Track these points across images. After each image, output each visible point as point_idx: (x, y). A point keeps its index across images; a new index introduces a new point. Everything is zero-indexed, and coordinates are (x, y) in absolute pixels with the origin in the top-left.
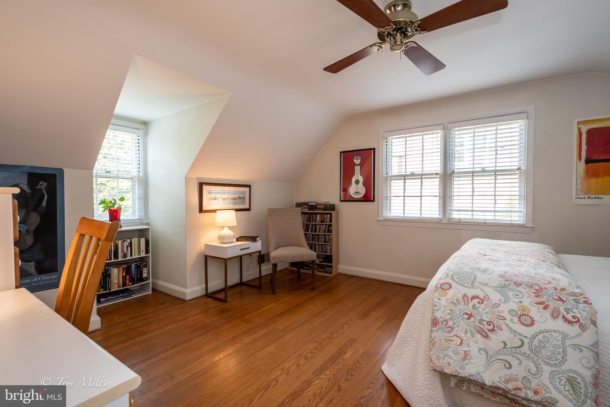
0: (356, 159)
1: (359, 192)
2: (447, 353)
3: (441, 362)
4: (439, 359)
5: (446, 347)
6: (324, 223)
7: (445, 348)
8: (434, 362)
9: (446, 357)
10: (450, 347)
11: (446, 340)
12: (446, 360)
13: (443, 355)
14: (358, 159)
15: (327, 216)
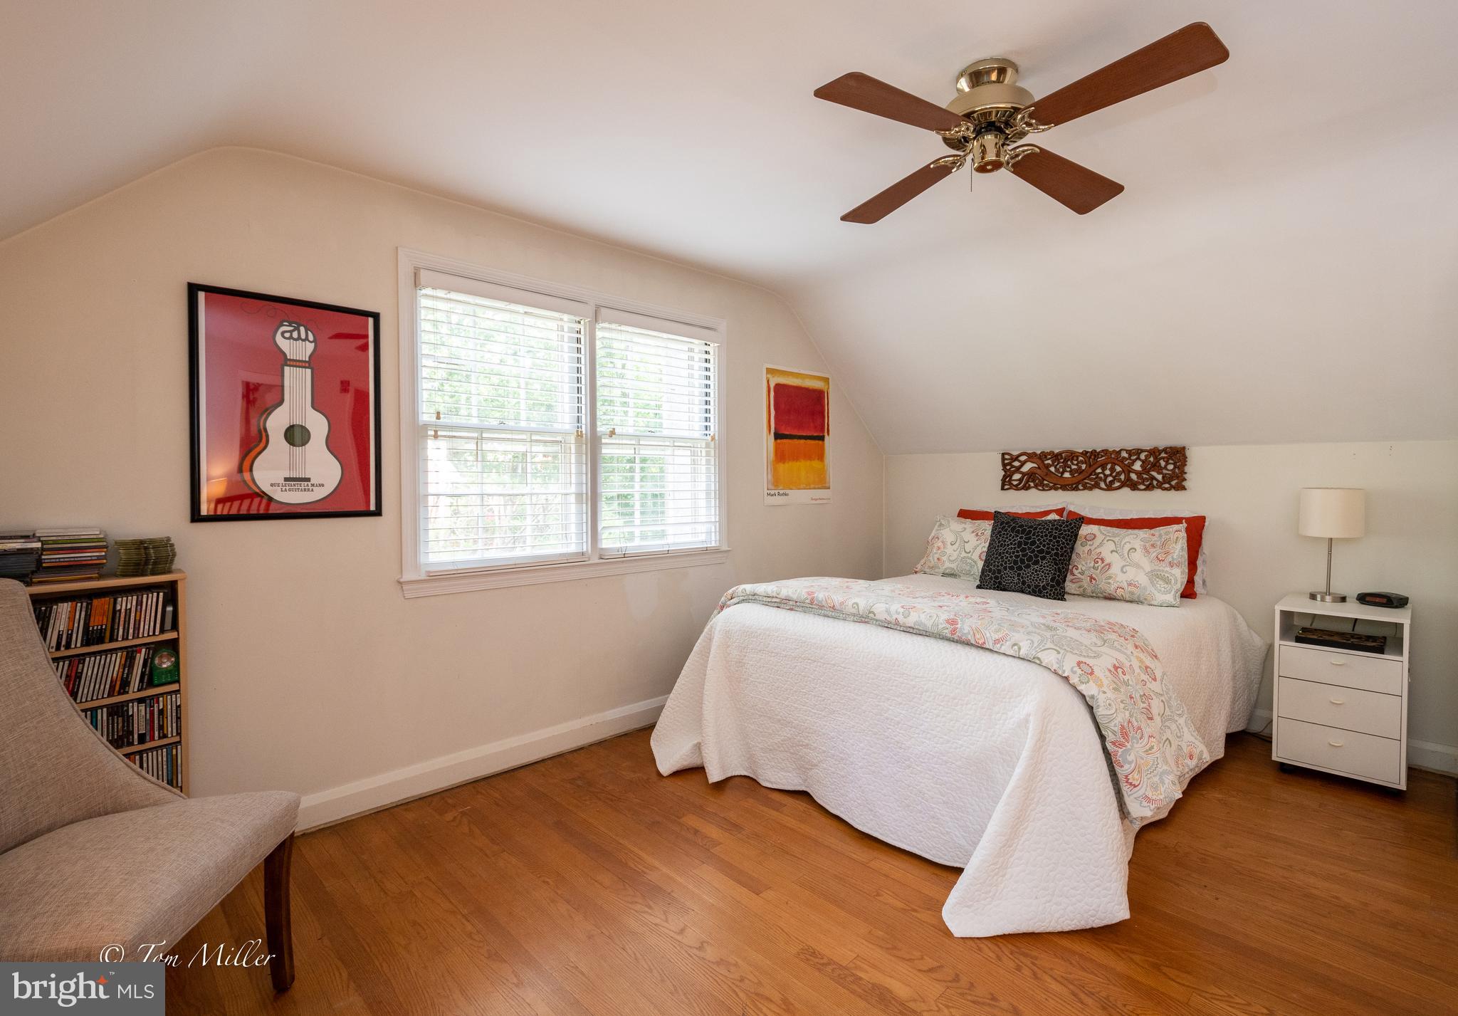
0: (291, 338)
1: (308, 480)
2: (1161, 770)
3: (1163, 789)
4: (1155, 788)
5: (1154, 762)
6: (112, 639)
7: (1153, 764)
8: (1154, 797)
9: (1164, 778)
10: (1157, 758)
11: (1147, 751)
12: (1167, 781)
13: (1158, 777)
14: (299, 338)
15: (139, 603)
